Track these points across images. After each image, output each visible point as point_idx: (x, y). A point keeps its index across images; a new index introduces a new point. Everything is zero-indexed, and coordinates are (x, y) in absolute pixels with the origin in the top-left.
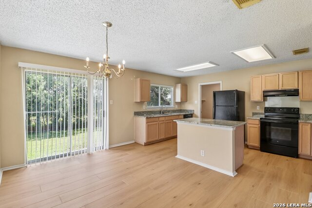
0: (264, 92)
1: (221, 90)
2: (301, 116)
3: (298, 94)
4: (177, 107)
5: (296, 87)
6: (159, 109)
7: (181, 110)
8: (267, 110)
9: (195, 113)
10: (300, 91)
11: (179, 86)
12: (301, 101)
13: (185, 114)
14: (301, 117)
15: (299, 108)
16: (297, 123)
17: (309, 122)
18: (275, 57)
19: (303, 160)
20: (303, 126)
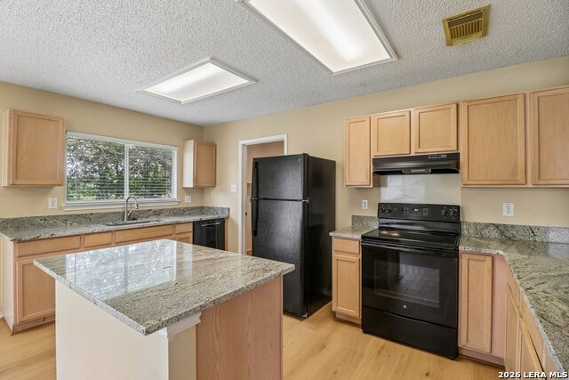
0: (376, 162)
1: (286, 154)
2: (464, 227)
3: (458, 165)
4: (188, 201)
5: (452, 148)
6: (119, 208)
7: (202, 208)
8: (386, 210)
9: (231, 215)
10: (462, 158)
11: (191, 144)
12: (465, 187)
13: (197, 218)
14: (465, 232)
15: (458, 207)
16: (455, 254)
17: (488, 251)
18: (399, 56)
19: (471, 365)
20: (471, 263)
